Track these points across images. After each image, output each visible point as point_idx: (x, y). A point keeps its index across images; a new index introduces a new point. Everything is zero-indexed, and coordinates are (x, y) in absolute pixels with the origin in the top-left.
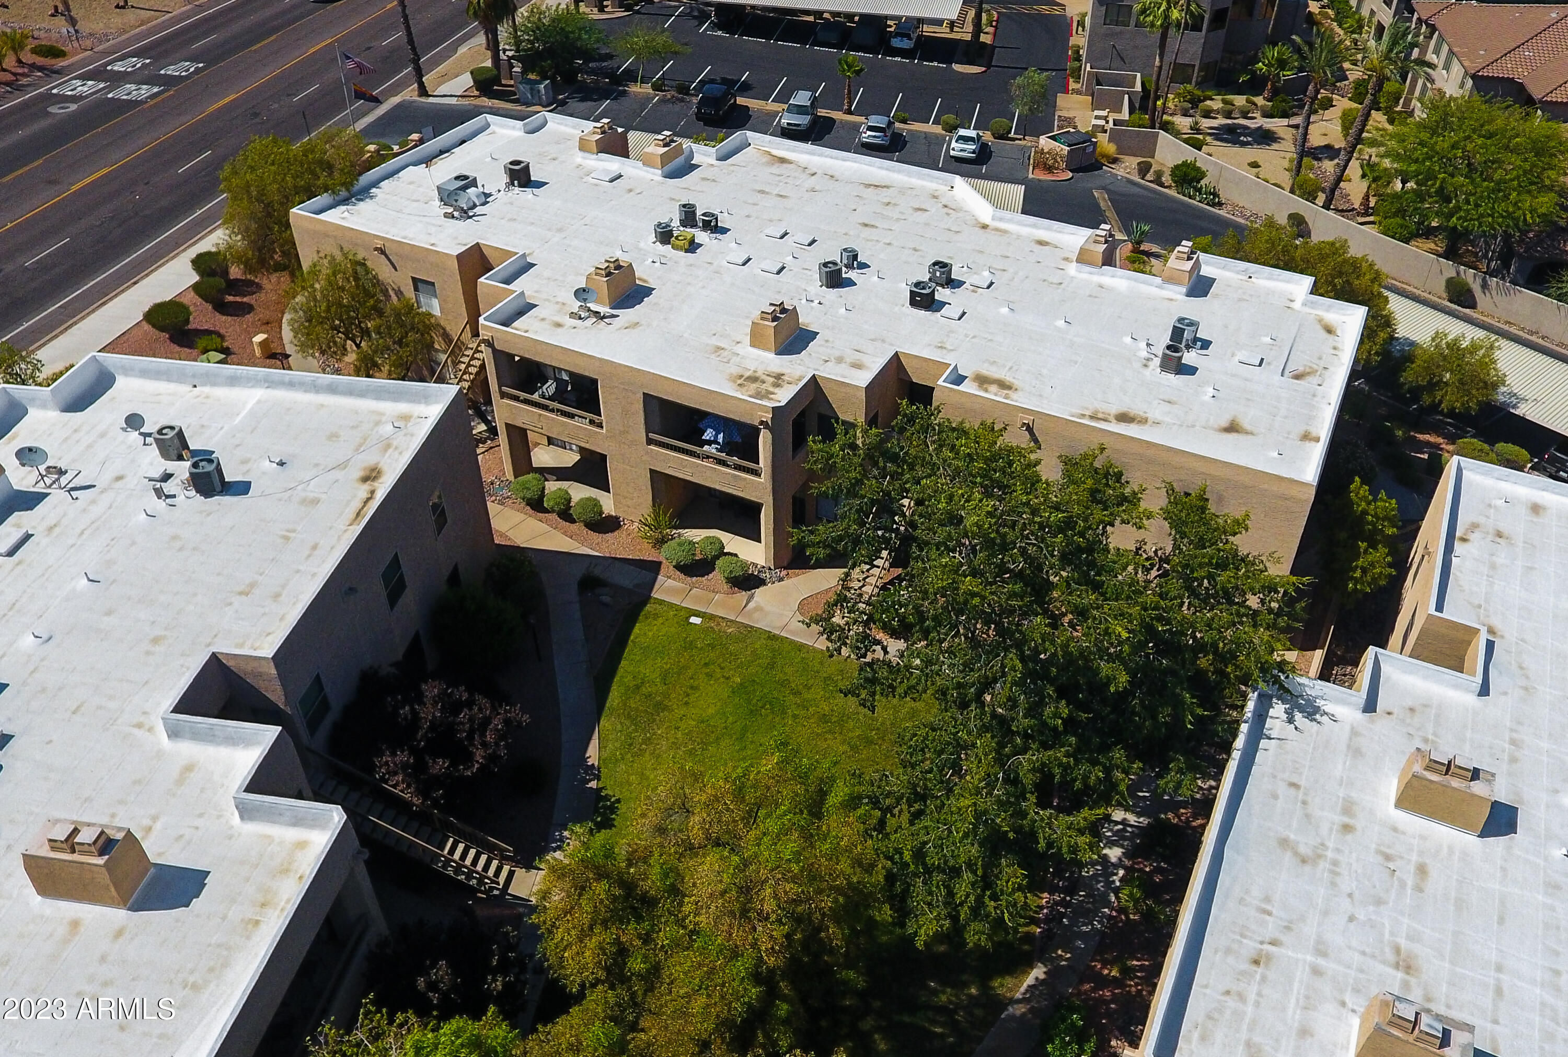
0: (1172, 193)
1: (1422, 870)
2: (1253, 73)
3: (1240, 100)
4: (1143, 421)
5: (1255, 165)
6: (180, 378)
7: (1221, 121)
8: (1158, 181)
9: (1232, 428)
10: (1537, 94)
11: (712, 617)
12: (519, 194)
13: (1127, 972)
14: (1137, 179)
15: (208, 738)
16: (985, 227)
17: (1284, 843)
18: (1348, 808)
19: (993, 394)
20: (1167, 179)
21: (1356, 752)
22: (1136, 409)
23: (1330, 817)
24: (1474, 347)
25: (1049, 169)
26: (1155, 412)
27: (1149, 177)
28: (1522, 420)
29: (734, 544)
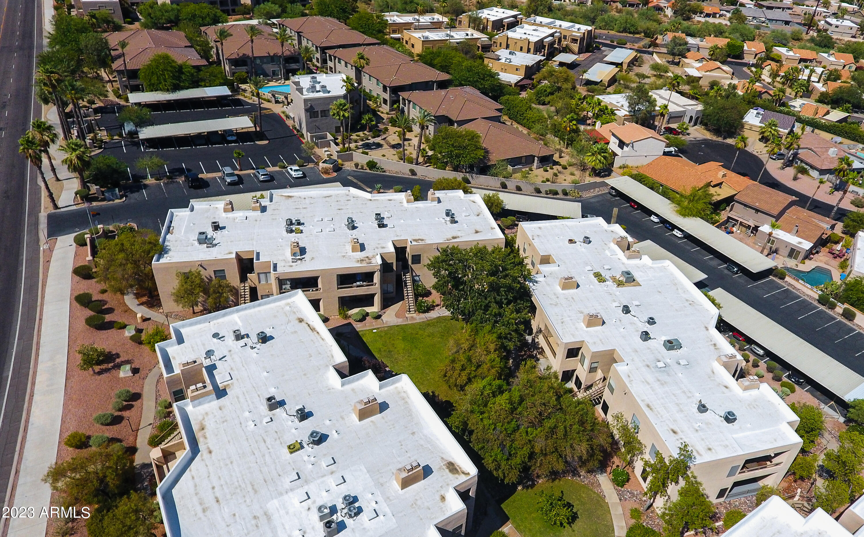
0: (368, 171)
1: (573, 298)
2: (361, 124)
3: (361, 134)
4: (458, 237)
5: (384, 156)
6: (205, 321)
7: (361, 143)
8: (362, 168)
9: (477, 232)
10: (454, 119)
11: (378, 328)
12: (219, 232)
13: (525, 351)
14: (355, 169)
15: (353, 381)
16: (371, 200)
17: (551, 304)
18: (555, 294)
19: (421, 243)
20: (365, 167)
21: (549, 285)
22: (455, 235)
23: (553, 297)
24: (493, 196)
25: (329, 174)
26: (459, 234)
27: (359, 167)
28: (508, 210)
29: (369, 309)
